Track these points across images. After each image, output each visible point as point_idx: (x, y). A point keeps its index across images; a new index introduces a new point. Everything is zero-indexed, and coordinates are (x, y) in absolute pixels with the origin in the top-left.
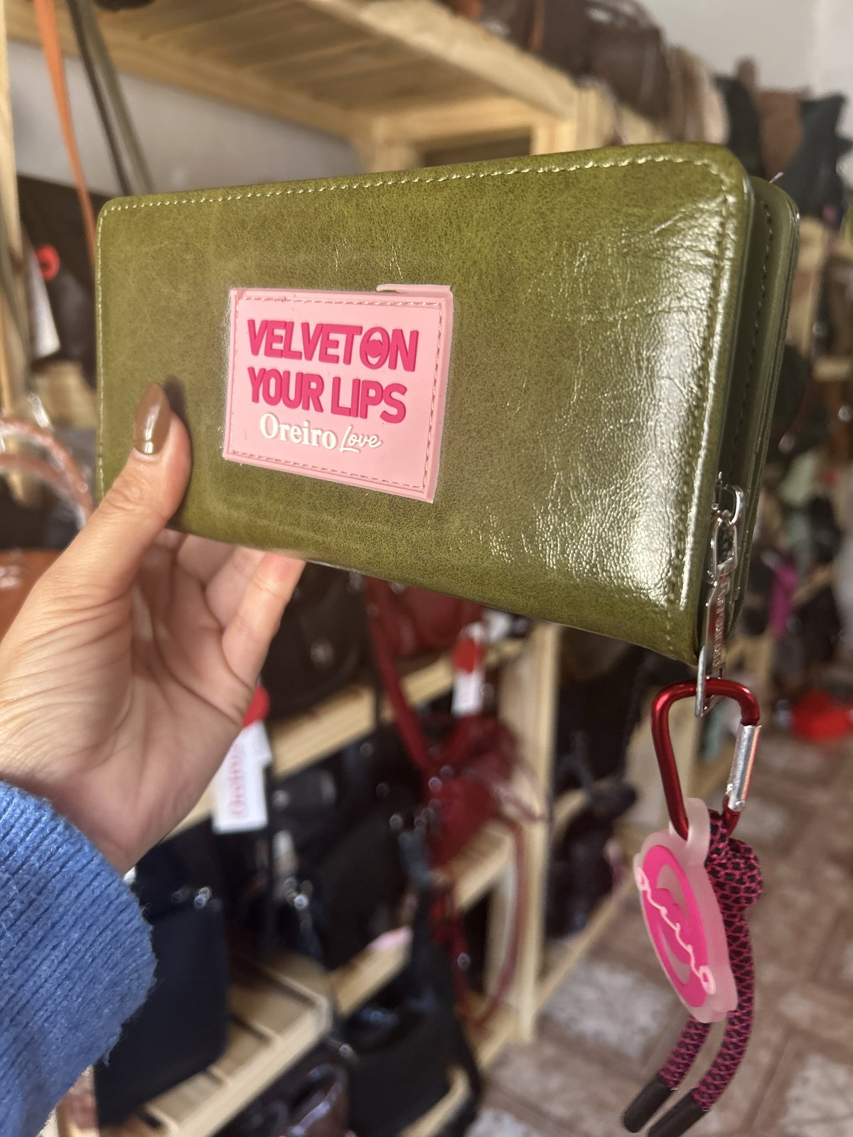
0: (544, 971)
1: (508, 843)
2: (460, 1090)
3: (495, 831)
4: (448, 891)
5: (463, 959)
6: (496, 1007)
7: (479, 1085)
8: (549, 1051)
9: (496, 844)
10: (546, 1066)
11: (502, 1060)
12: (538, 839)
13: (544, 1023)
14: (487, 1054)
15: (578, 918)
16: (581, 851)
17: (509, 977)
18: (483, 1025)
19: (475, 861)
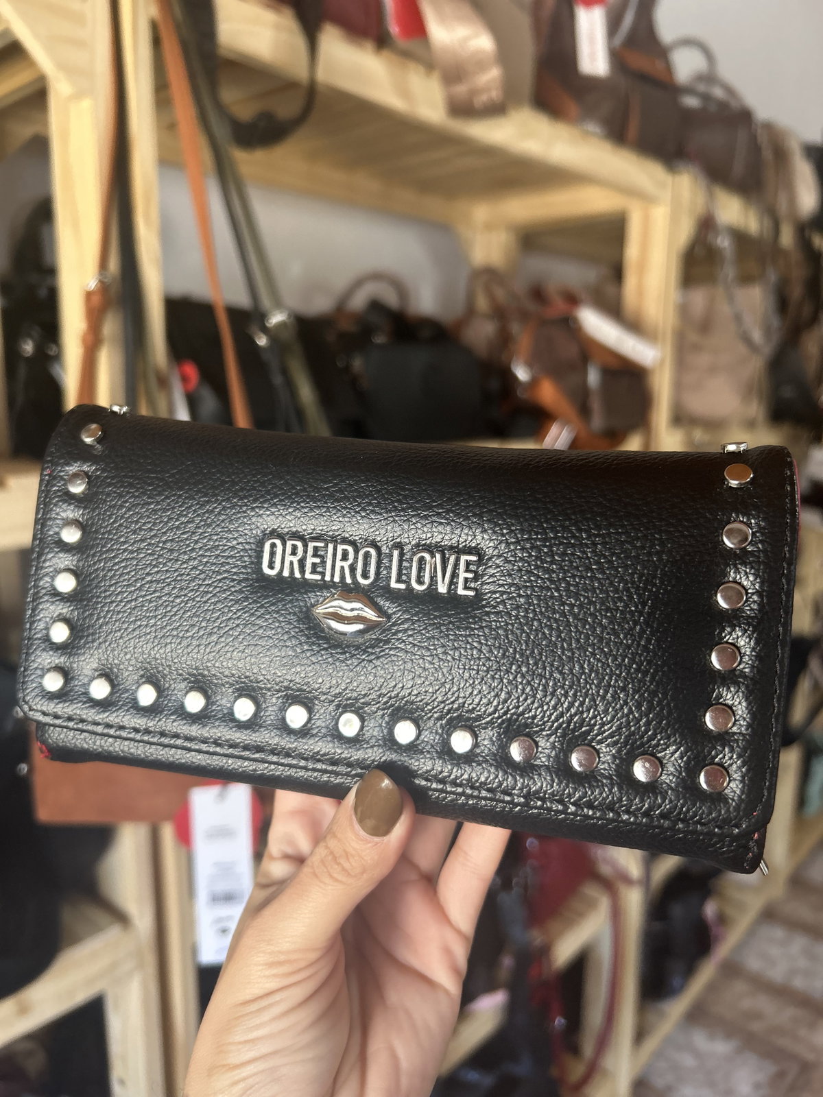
0: (640, 1035)
1: (604, 904)
3: (591, 890)
4: (545, 951)
5: (559, 1022)
6: (593, 1070)
9: (592, 905)
12: (634, 902)
13: (640, 1088)
15: (676, 981)
16: (678, 911)
17: (604, 1040)
18: (580, 1089)
19: (571, 921)
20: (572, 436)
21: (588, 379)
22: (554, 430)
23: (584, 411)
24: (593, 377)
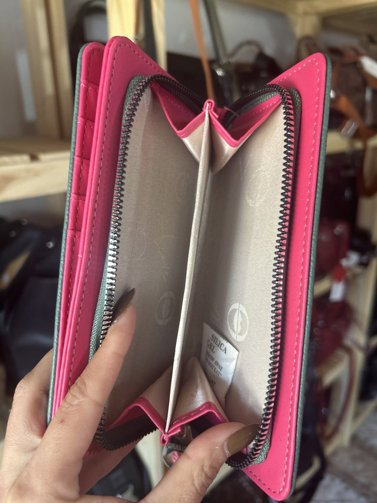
0: (356, 415)
1: (346, 359)
2: (316, 465)
3: (340, 353)
4: (320, 379)
5: (324, 410)
6: (336, 431)
7: (324, 464)
8: (357, 452)
9: (340, 359)
10: (355, 458)
11: (335, 453)
12: (360, 358)
13: (354, 439)
14: (329, 450)
17: (341, 419)
18: (330, 438)
19: (332, 366)
20: (356, 127)
21: (366, 96)
22: (348, 123)
23: (362, 113)
24: (368, 95)
